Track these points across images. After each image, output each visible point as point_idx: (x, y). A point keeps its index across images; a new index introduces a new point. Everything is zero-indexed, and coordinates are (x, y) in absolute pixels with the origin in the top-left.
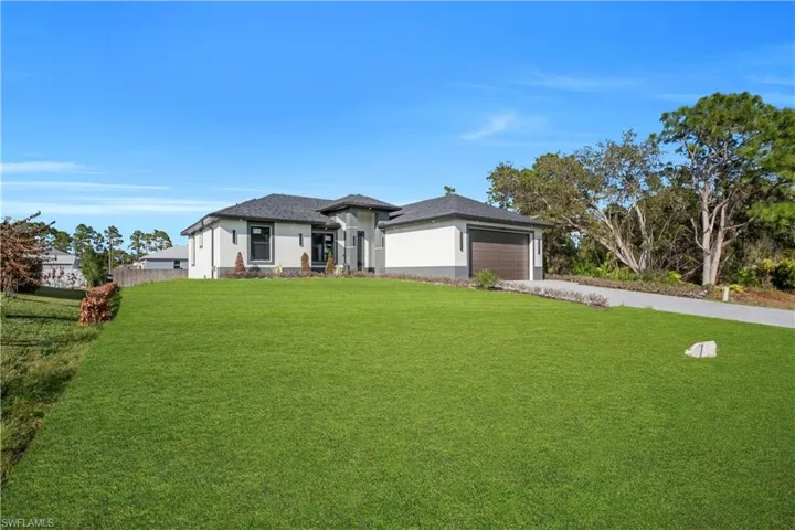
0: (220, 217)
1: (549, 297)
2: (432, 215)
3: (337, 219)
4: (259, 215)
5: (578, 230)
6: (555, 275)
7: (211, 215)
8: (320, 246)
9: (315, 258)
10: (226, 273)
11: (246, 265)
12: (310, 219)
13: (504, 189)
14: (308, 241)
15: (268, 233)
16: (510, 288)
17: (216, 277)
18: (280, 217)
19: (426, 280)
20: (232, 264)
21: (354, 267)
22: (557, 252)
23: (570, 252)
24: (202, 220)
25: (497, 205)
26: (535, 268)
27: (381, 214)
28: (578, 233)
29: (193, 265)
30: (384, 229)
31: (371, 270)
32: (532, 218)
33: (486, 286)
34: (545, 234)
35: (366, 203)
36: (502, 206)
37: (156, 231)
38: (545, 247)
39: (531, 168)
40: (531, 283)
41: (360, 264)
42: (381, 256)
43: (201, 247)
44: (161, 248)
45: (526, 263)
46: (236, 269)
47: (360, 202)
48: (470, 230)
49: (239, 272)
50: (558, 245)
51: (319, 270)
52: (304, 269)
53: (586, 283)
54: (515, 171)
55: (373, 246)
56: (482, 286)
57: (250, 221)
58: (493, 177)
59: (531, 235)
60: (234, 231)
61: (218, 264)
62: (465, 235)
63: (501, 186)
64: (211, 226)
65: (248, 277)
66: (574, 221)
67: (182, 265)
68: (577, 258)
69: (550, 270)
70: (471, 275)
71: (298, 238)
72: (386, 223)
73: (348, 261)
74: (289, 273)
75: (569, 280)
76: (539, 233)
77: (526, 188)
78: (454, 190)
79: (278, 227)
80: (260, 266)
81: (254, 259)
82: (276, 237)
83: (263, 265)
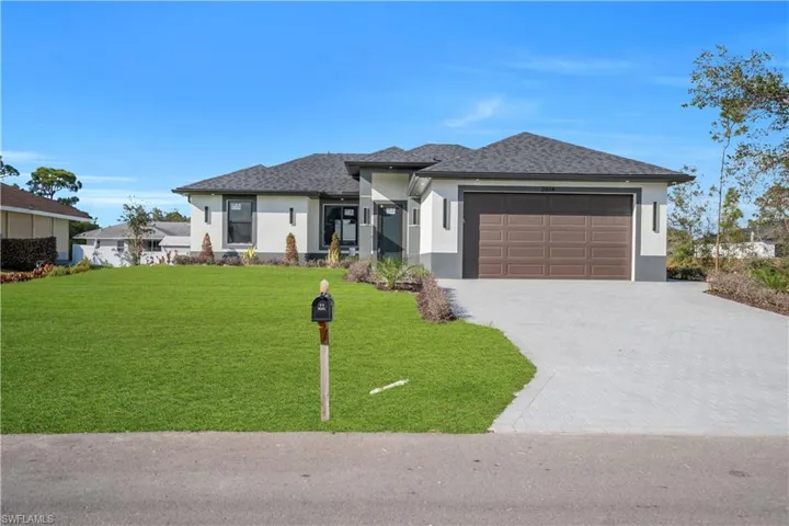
8: (337, 224)
11: (217, 250)
12: (301, 188)
14: (303, 217)
18: (262, 189)
26: (639, 259)
46: (202, 253)
48: (466, 196)
57: (227, 195)
60: (206, 208)
62: (455, 205)
71: (288, 215)
79: (261, 201)
80: (238, 251)
81: (233, 242)
82: (259, 214)
83: (242, 250)
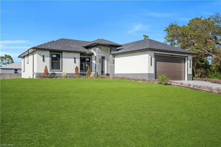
0: (37, 49)
1: (195, 89)
2: (137, 49)
3: (92, 51)
4: (55, 48)
5: (211, 55)
6: (198, 78)
7: (32, 48)
8: (84, 63)
9: (81, 69)
10: (39, 75)
11: (49, 72)
12: (79, 50)
13: (173, 36)
14: (78, 61)
15: (59, 57)
16: (175, 84)
17: (35, 78)
18: (65, 49)
19: (134, 80)
20: (42, 71)
21: (100, 73)
22: (200, 67)
23: (207, 67)
24: (28, 51)
25: (169, 44)
26: (188, 75)
27: (113, 48)
28: (211, 57)
29: (24, 72)
30: (114, 55)
31: (108, 75)
32: (187, 50)
33: (163, 83)
34: (193, 58)
35: (106, 43)
36: (172, 44)
37: (6, 55)
38: (193, 64)
39: (187, 25)
40: (186, 82)
41: (102, 72)
42: (113, 68)
43: (28, 63)
44: (8, 63)
45: (183, 72)
46: (44, 74)
47: (103, 43)
48: (156, 56)
49: (45, 75)
50: (200, 63)
51: (83, 75)
52: (76, 74)
53: (215, 82)
54: (179, 27)
55: (109, 63)
56: (161, 83)
57: (51, 51)
58: (167, 30)
59: (186, 58)
60: (43, 56)
61: (35, 71)
62: (153, 59)
63: (171, 34)
64: (32, 53)
65: (50, 77)
66: (209, 51)
67: (18, 71)
68: (210, 70)
69: (196, 76)
70: (156, 78)
71: (74, 59)
72: (115, 52)
73: (97, 71)
74: (69, 76)
75: (205, 81)
76: (190, 57)
77: (184, 35)
78: (148, 37)
79: (64, 54)
80: (56, 72)
81: (53, 69)
82: (63, 59)
83: (57, 72)
